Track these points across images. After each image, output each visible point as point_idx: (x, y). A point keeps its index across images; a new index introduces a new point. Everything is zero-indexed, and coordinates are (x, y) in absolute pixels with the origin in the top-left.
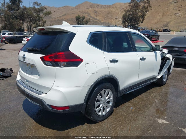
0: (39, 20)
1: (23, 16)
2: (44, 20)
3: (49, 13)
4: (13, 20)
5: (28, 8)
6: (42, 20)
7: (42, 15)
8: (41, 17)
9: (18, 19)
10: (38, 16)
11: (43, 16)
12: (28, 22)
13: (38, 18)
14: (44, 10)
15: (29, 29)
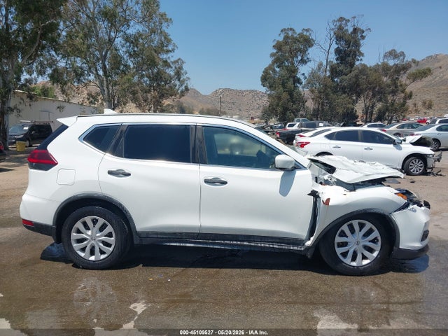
0: (394, 93)
1: (358, 85)
2: (408, 90)
3: (424, 73)
4: (334, 97)
5: (370, 67)
6: (403, 92)
7: (403, 79)
8: (401, 85)
9: (345, 92)
10: (394, 82)
11: (408, 82)
12: (367, 98)
13: (392, 88)
14: (411, 67)
15: (366, 113)
